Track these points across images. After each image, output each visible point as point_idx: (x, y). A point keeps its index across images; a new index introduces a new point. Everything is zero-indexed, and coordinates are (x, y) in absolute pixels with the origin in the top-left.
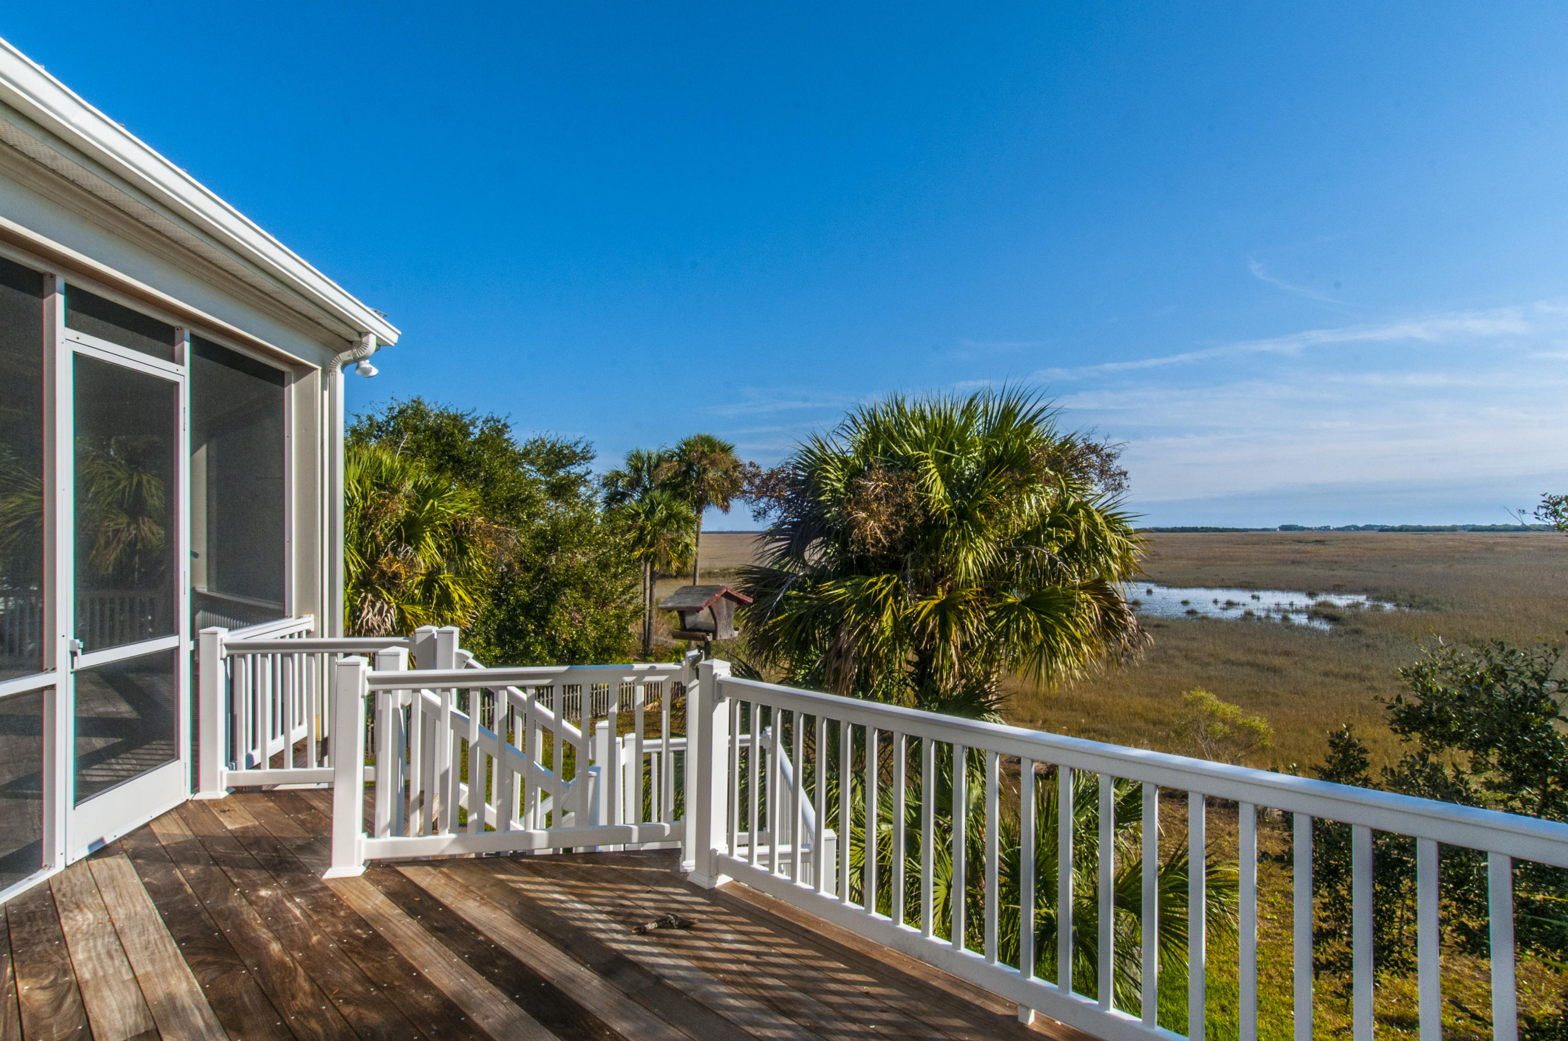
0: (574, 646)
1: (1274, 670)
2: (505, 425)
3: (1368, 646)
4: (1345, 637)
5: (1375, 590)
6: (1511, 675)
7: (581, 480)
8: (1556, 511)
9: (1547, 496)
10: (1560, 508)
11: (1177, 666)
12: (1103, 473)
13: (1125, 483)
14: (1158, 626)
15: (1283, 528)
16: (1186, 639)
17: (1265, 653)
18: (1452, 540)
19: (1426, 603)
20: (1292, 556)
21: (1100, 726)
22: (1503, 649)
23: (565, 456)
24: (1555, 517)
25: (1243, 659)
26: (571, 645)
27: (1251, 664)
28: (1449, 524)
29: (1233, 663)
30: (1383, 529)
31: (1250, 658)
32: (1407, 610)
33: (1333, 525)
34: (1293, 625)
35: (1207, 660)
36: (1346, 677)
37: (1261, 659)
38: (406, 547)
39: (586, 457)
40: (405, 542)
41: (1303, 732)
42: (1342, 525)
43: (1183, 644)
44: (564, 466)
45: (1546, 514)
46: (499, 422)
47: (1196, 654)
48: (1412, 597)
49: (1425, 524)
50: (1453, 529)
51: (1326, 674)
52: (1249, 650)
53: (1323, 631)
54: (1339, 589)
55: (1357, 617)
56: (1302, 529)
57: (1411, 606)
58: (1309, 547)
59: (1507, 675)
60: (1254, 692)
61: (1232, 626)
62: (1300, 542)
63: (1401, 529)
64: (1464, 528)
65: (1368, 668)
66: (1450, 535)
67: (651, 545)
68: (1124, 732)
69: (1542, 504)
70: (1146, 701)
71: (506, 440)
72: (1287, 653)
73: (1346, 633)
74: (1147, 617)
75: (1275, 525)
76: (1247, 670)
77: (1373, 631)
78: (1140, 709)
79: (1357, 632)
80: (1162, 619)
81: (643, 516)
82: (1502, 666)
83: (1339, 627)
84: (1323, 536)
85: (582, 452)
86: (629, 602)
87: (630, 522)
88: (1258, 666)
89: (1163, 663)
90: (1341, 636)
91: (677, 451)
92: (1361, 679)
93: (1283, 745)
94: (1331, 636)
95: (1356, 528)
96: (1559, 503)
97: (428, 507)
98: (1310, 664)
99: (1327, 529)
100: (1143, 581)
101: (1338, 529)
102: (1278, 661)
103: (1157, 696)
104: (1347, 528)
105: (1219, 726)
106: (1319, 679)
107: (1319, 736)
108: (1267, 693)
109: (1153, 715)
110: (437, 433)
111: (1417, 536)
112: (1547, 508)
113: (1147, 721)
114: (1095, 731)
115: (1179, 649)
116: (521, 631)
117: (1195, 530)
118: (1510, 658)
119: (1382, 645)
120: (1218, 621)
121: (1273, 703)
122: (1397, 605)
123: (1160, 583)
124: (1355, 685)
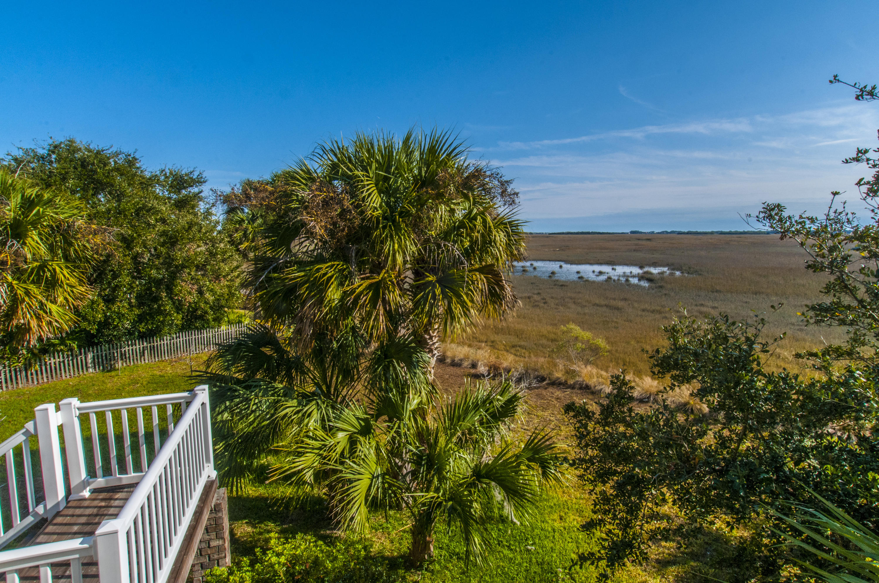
0: (196, 306)
1: (618, 309)
2: (135, 159)
3: (666, 294)
4: (656, 290)
5: (673, 264)
6: (731, 340)
7: (197, 197)
8: (771, 215)
9: (766, 204)
10: (773, 213)
11: (569, 308)
12: (503, 193)
13: (517, 200)
14: (562, 285)
15: (632, 232)
16: (576, 292)
17: (614, 299)
18: (711, 239)
19: (696, 271)
20: (634, 247)
21: (523, 343)
22: (727, 320)
23: (186, 181)
24: (770, 220)
25: (603, 303)
26: (193, 305)
27: (607, 306)
28: (710, 230)
29: (598, 305)
30: (680, 233)
31: (606, 302)
32: (686, 275)
33: (656, 231)
34: (630, 284)
35: (585, 304)
36: (653, 311)
37: (613, 303)
38: (12, 241)
39: (200, 181)
40: (12, 238)
41: (628, 343)
42: (660, 231)
43: (573, 295)
44: (185, 188)
45: (764, 217)
46: (130, 155)
47: (580, 300)
48: (690, 268)
49: (699, 230)
50: (712, 233)
51: (643, 310)
52: (607, 298)
53: (645, 287)
54: (655, 265)
55: (662, 279)
56: (641, 233)
57: (688, 273)
58: (644, 242)
59: (728, 340)
60: (606, 321)
61: (600, 285)
62: (639, 239)
63: (689, 233)
64: (717, 232)
65: (663, 306)
66: (709, 236)
67: (253, 241)
68: (535, 346)
69: (762, 210)
70: (550, 328)
71: (138, 168)
72: (625, 299)
73: (656, 288)
74: (557, 281)
75: (628, 231)
76: (604, 309)
77: (669, 286)
78: (545, 333)
79: (661, 287)
80: (565, 282)
81: (246, 222)
82: (725, 333)
83: (653, 285)
84: (650, 237)
85: (197, 178)
86: (237, 277)
87: (238, 226)
88: (610, 307)
89: (562, 306)
90: (653, 289)
91: (270, 180)
92: (660, 312)
93: (617, 351)
94: (648, 289)
95: (667, 232)
96: (773, 209)
97: (34, 212)
98: (636, 305)
99: (653, 232)
100: (559, 261)
101: (658, 233)
102: (620, 304)
103: (556, 325)
104: (663, 233)
105: (579, 345)
106: (640, 313)
107: (636, 345)
108: (613, 321)
109: (552, 336)
110: (84, 163)
111: (695, 237)
112: (766, 213)
113: (548, 340)
114: (519, 346)
115: (571, 298)
116: (155, 297)
117: (588, 233)
118: (731, 328)
119: (672, 294)
120: (594, 282)
121: (615, 327)
122: (682, 273)
123: (567, 262)
124: (657, 316)
